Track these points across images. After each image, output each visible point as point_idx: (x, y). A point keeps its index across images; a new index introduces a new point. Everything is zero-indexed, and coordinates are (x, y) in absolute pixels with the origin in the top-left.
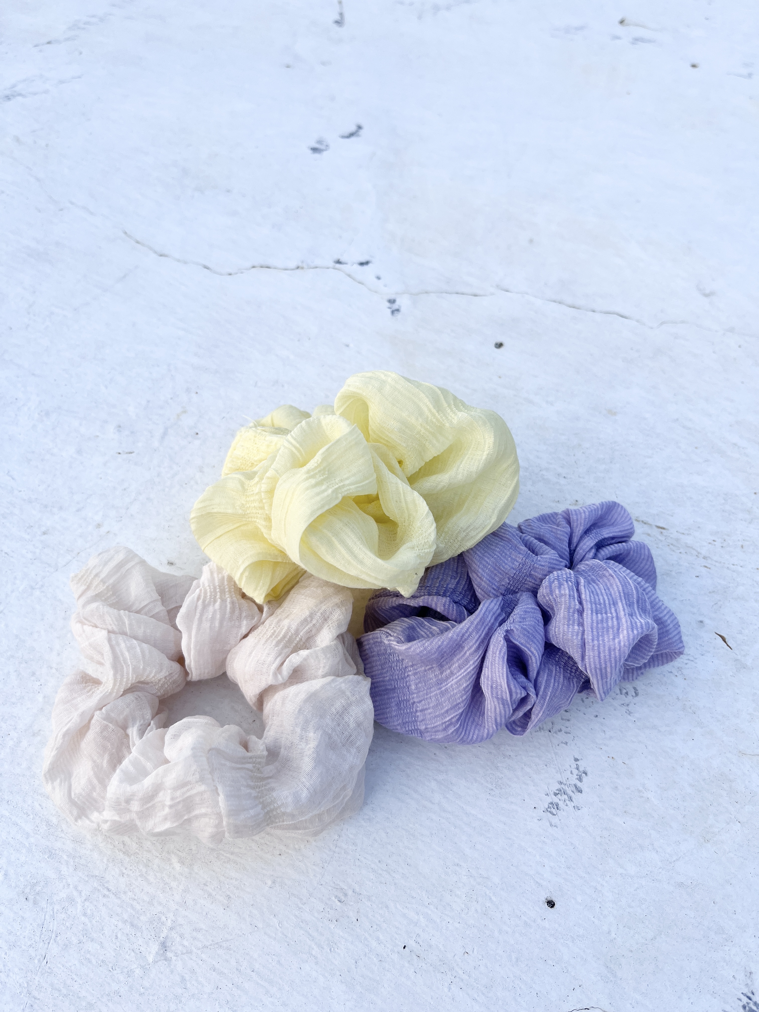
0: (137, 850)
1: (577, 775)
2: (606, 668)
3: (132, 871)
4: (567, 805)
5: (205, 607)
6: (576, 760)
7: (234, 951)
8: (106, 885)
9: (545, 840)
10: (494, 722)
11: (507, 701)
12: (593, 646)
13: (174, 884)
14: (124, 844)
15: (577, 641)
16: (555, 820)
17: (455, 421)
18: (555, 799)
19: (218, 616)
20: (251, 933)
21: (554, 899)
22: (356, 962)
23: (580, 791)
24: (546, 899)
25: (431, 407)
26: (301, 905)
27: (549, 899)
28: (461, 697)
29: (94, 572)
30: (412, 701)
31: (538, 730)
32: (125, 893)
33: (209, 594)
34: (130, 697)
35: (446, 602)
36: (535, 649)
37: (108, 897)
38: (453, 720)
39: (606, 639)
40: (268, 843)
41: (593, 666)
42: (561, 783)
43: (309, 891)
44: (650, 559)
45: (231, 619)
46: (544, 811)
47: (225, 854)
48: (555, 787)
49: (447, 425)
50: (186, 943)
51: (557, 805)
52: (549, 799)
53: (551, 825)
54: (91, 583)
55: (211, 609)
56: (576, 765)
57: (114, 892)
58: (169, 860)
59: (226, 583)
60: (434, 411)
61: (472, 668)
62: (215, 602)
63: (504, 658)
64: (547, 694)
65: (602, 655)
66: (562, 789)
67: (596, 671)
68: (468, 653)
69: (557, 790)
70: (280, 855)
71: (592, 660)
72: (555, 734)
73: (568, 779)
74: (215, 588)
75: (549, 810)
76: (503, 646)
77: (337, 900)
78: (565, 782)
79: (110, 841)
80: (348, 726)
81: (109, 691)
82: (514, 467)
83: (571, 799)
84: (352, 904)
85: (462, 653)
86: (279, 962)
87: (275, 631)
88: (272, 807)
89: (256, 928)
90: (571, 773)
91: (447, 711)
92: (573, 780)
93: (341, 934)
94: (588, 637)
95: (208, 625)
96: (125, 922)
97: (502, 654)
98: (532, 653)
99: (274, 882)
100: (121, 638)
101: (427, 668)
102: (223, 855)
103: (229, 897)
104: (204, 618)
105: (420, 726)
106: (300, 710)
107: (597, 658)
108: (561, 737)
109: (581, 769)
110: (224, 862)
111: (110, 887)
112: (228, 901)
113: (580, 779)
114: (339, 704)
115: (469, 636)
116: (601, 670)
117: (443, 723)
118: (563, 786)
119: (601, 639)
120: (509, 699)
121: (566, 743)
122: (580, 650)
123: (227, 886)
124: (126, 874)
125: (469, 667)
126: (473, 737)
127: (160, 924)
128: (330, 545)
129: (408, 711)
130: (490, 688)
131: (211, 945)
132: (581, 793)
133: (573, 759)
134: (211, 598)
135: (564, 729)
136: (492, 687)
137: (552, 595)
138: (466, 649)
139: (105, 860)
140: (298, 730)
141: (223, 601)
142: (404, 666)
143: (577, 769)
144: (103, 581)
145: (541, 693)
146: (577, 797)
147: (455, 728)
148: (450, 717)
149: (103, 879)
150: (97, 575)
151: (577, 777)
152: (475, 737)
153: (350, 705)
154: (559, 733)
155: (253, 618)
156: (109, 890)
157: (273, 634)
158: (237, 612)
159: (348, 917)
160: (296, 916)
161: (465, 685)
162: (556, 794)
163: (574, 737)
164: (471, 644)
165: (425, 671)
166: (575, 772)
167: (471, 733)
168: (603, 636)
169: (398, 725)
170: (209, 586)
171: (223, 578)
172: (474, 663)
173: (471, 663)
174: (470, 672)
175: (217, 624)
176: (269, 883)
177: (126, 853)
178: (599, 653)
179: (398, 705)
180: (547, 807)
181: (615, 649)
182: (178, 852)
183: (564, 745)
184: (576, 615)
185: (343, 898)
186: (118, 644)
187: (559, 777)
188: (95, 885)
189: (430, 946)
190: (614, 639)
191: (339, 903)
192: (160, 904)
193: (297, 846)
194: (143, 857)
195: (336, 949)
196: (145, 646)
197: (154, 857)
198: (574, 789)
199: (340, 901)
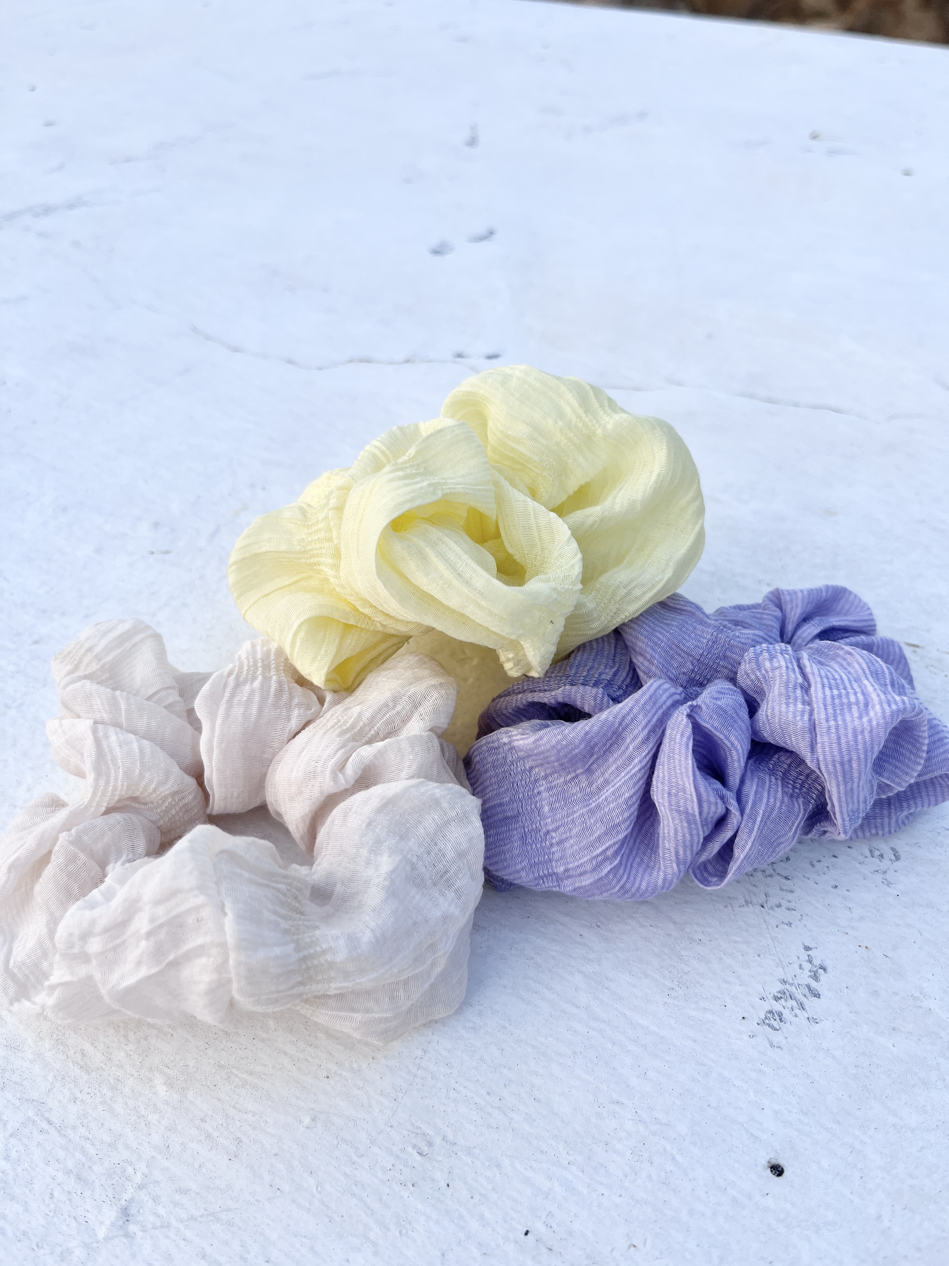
0: (101, 1065)
1: (810, 971)
2: (850, 761)
3: (90, 1096)
4: (796, 1016)
5: (238, 685)
6: (807, 949)
7: (239, 1228)
8: (47, 1115)
9: (763, 1067)
10: (674, 858)
11: (694, 816)
12: (829, 728)
13: (153, 1118)
14: (83, 1055)
15: (802, 723)
16: (777, 1038)
17: (610, 426)
18: (777, 1006)
19: (257, 698)
20: (269, 1199)
21: (782, 1162)
22: (443, 1255)
23: (817, 995)
24: (769, 1162)
25: (576, 405)
26: (355, 1158)
27: (774, 1162)
28: (622, 813)
29: (87, 646)
30: (544, 830)
31: (744, 903)
32: (74, 1128)
33: (246, 668)
34: (117, 817)
35: (597, 693)
36: (736, 738)
37: (47, 1133)
38: (609, 853)
39: (848, 718)
40: (309, 1058)
41: (829, 758)
42: (784, 982)
43: (370, 1135)
44: (903, 661)
45: (276, 706)
46: (758, 1024)
47: (240, 1075)
48: (777, 987)
49: (599, 431)
50: (161, 1211)
51: (780, 1015)
52: (766, 1006)
53: (772, 1045)
54: (80, 662)
55: (247, 688)
56: (808, 956)
57: (57, 1126)
58: (151, 1080)
59: (272, 657)
60: (581, 411)
61: (637, 768)
62: (254, 679)
63: (687, 745)
64: (758, 813)
65: (843, 741)
66: (787, 992)
67: (834, 766)
68: (631, 748)
69: (779, 992)
70: (328, 1077)
71: (827, 749)
72: (770, 911)
73: (795, 976)
74: (255, 663)
75: (767, 1021)
76: (686, 726)
77: (415, 1151)
78: (791, 981)
79: (62, 1048)
80: (444, 855)
81: (85, 803)
82: (697, 503)
83: (802, 1006)
84: (440, 1158)
85: (623, 748)
86: (312, 1249)
87: (339, 721)
88: (312, 951)
89: (279, 1192)
90: (801, 967)
91: (599, 838)
92: (805, 978)
93: (420, 1206)
94: (820, 716)
95: (242, 710)
96: (68, 1172)
97: (685, 739)
98: (732, 744)
99: (314, 1120)
100: (112, 731)
101: (568, 779)
102: (236, 1076)
103: (239, 1141)
104: (236, 700)
105: (556, 867)
106: (369, 824)
107: (835, 745)
108: (781, 914)
109: (817, 962)
110: (237, 1087)
111: (53, 1119)
112: (236, 1147)
113: (816, 977)
114: (430, 821)
115: (632, 720)
116: (842, 764)
117: (592, 859)
118: (788, 986)
119: (839, 718)
120: (697, 813)
121: (790, 924)
122: (807, 736)
123: (238, 1124)
124: (80, 1099)
125: (634, 767)
126: (640, 884)
127: (124, 1179)
128: (423, 558)
129: (539, 846)
130: (666, 795)
131: (202, 1216)
132: (819, 997)
133: (801, 948)
134: (248, 674)
135: (784, 904)
136: (669, 794)
137: (760, 671)
138: (628, 740)
139: (50, 1078)
140: (364, 852)
141: (266, 679)
142: (532, 779)
143: (810, 961)
144: (98, 658)
145: (747, 811)
146: (811, 1003)
147: (612, 866)
148: (604, 847)
149: (42, 1105)
150: (90, 650)
151: (810, 974)
152: (644, 884)
153: (447, 823)
154: (776, 909)
155: (309, 707)
156: (50, 1122)
157: (336, 724)
158: (285, 696)
159: (433, 1180)
160: (346, 1175)
161: (627, 795)
162: (777, 999)
163: (801, 915)
164: (636, 731)
165: (566, 783)
166: (807, 966)
167: (638, 879)
168: (843, 714)
169: (522, 869)
170: (247, 658)
171: (269, 651)
172: (640, 762)
173: (636, 761)
174: (635, 774)
175: (254, 711)
176: (307, 1120)
177: (85, 1068)
178: (839, 738)
179: (523, 838)
180: (763, 1017)
181: (862, 732)
182: (165, 1069)
183: (786, 927)
184: (799, 692)
185: (426, 1149)
186: (107, 737)
187: (780, 973)
188: (30, 1113)
189: (571, 1233)
190: (860, 717)
191: (419, 1158)
192: (127, 1147)
193: (355, 1066)
194: (109, 1075)
195: (410, 1232)
196: (146, 743)
197: (128, 1076)
198: (806, 991)
199: (420, 1154)
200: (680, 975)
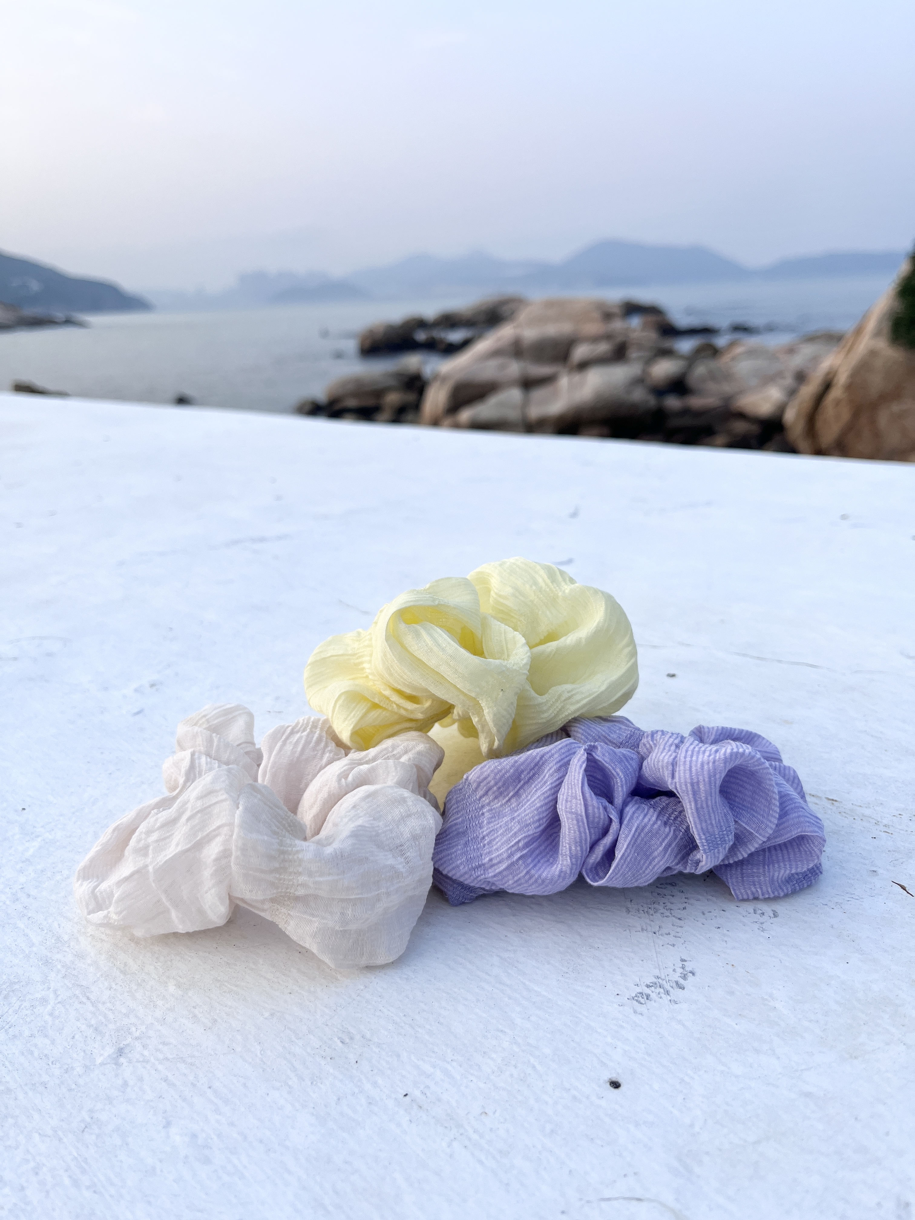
0: (136, 971)
1: (681, 974)
2: (698, 783)
6: (683, 960)
10: (568, 853)
12: (685, 762)
14: (125, 964)
18: (647, 991)
19: (303, 741)
20: (224, 1054)
21: (620, 1080)
23: (682, 988)
24: (610, 1079)
25: (546, 577)
26: (294, 1039)
27: (614, 1080)
28: (533, 817)
30: (481, 836)
31: (640, 930)
32: (104, 1003)
33: (301, 725)
38: (521, 845)
43: (309, 1028)
45: (314, 749)
49: (560, 594)
51: (648, 997)
52: (639, 990)
55: (298, 735)
57: (93, 1001)
58: (166, 983)
60: (548, 582)
61: (548, 788)
62: (304, 731)
67: (686, 785)
71: (683, 776)
72: (660, 937)
74: (307, 724)
77: (339, 1040)
79: (112, 960)
84: (356, 1047)
85: (542, 777)
86: (245, 1085)
87: (354, 758)
88: (290, 849)
89: (233, 1051)
90: (674, 970)
91: (515, 833)
92: (676, 977)
93: (331, 1071)
94: (681, 755)
95: (291, 748)
96: (89, 1026)
97: (580, 763)
98: (618, 774)
99: (272, 1015)
100: (203, 757)
101: (503, 803)
102: (226, 986)
104: (288, 742)
105: (484, 859)
106: (354, 807)
108: (669, 939)
111: (91, 997)
114: (398, 812)
115: (550, 757)
117: (508, 849)
118: (660, 980)
119: (694, 757)
121: (674, 945)
122: (670, 767)
125: (546, 787)
126: (543, 872)
127: (127, 1033)
129: (475, 847)
130: (564, 803)
131: (173, 1058)
133: (679, 959)
134: (301, 727)
135: (673, 933)
136: (567, 801)
138: (546, 771)
139: (98, 975)
141: (312, 732)
142: (480, 805)
145: (625, 822)
146: (676, 993)
149: (87, 989)
152: (545, 873)
154: (666, 936)
155: (335, 753)
157: (352, 759)
163: (685, 941)
167: (542, 870)
168: (698, 755)
169: (461, 863)
170: (303, 721)
171: (319, 720)
172: (552, 783)
173: (549, 783)
174: (546, 792)
175: (299, 749)
178: (691, 767)
179: (466, 844)
180: (634, 995)
182: (178, 978)
185: (347, 1040)
186: (199, 758)
190: (709, 756)
194: (139, 977)
195: (319, 1084)
197: (152, 979)
198: (674, 985)
199: (342, 1042)
200: (575, 966)
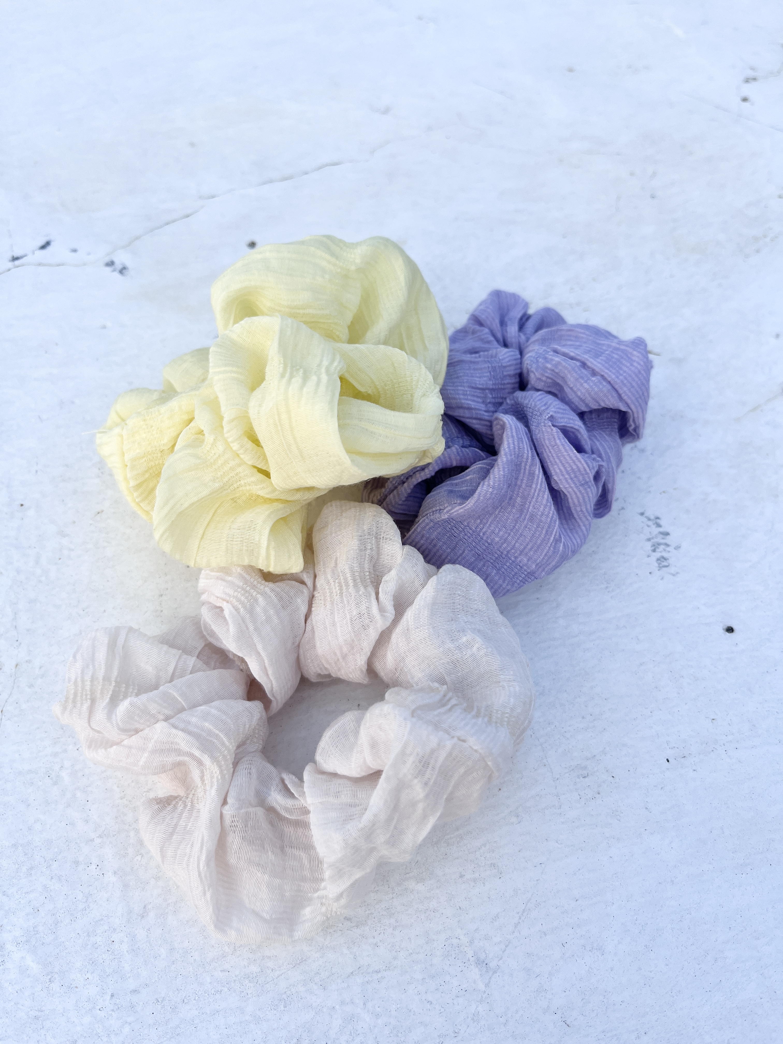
3: (382, 934)
4: (669, 552)
6: (642, 514)
7: (545, 901)
8: (370, 970)
9: (680, 589)
12: (622, 382)
13: (433, 904)
15: (606, 387)
16: (672, 570)
17: (357, 261)
18: (658, 555)
21: (729, 625)
26: (559, 811)
27: (725, 627)
28: (550, 510)
30: (504, 553)
42: (649, 540)
45: (284, 607)
46: (659, 570)
48: (648, 546)
50: (497, 939)
51: (663, 557)
52: (654, 559)
53: (674, 575)
56: (645, 518)
64: (609, 456)
66: (654, 544)
69: (652, 547)
73: (651, 533)
75: (661, 566)
76: (557, 432)
78: (651, 537)
83: (667, 545)
90: (648, 526)
92: (655, 529)
96: (423, 981)
97: (563, 442)
101: (497, 513)
103: (493, 865)
104: (259, 623)
106: (434, 628)
109: (652, 517)
110: (458, 842)
111: (377, 968)
112: (495, 869)
113: (658, 525)
117: (550, 547)
122: (614, 396)
123: (482, 858)
129: (508, 564)
130: (569, 481)
132: (669, 534)
133: (640, 516)
134: (248, 600)
141: (263, 594)
142: (473, 528)
143: (649, 520)
145: (605, 459)
148: (553, 536)
150: (93, 679)
151: (655, 526)
155: (301, 594)
158: (284, 596)
159: (604, 782)
160: (564, 823)
162: (654, 551)
163: (624, 499)
165: (496, 516)
166: (650, 523)
169: (507, 585)
175: (276, 621)
177: (360, 925)
179: (494, 567)
180: (657, 565)
183: (622, 511)
185: (585, 772)
186: (188, 722)
187: (644, 537)
188: (359, 981)
189: (685, 741)
191: (586, 779)
192: (438, 933)
198: (662, 536)
200: (603, 578)
